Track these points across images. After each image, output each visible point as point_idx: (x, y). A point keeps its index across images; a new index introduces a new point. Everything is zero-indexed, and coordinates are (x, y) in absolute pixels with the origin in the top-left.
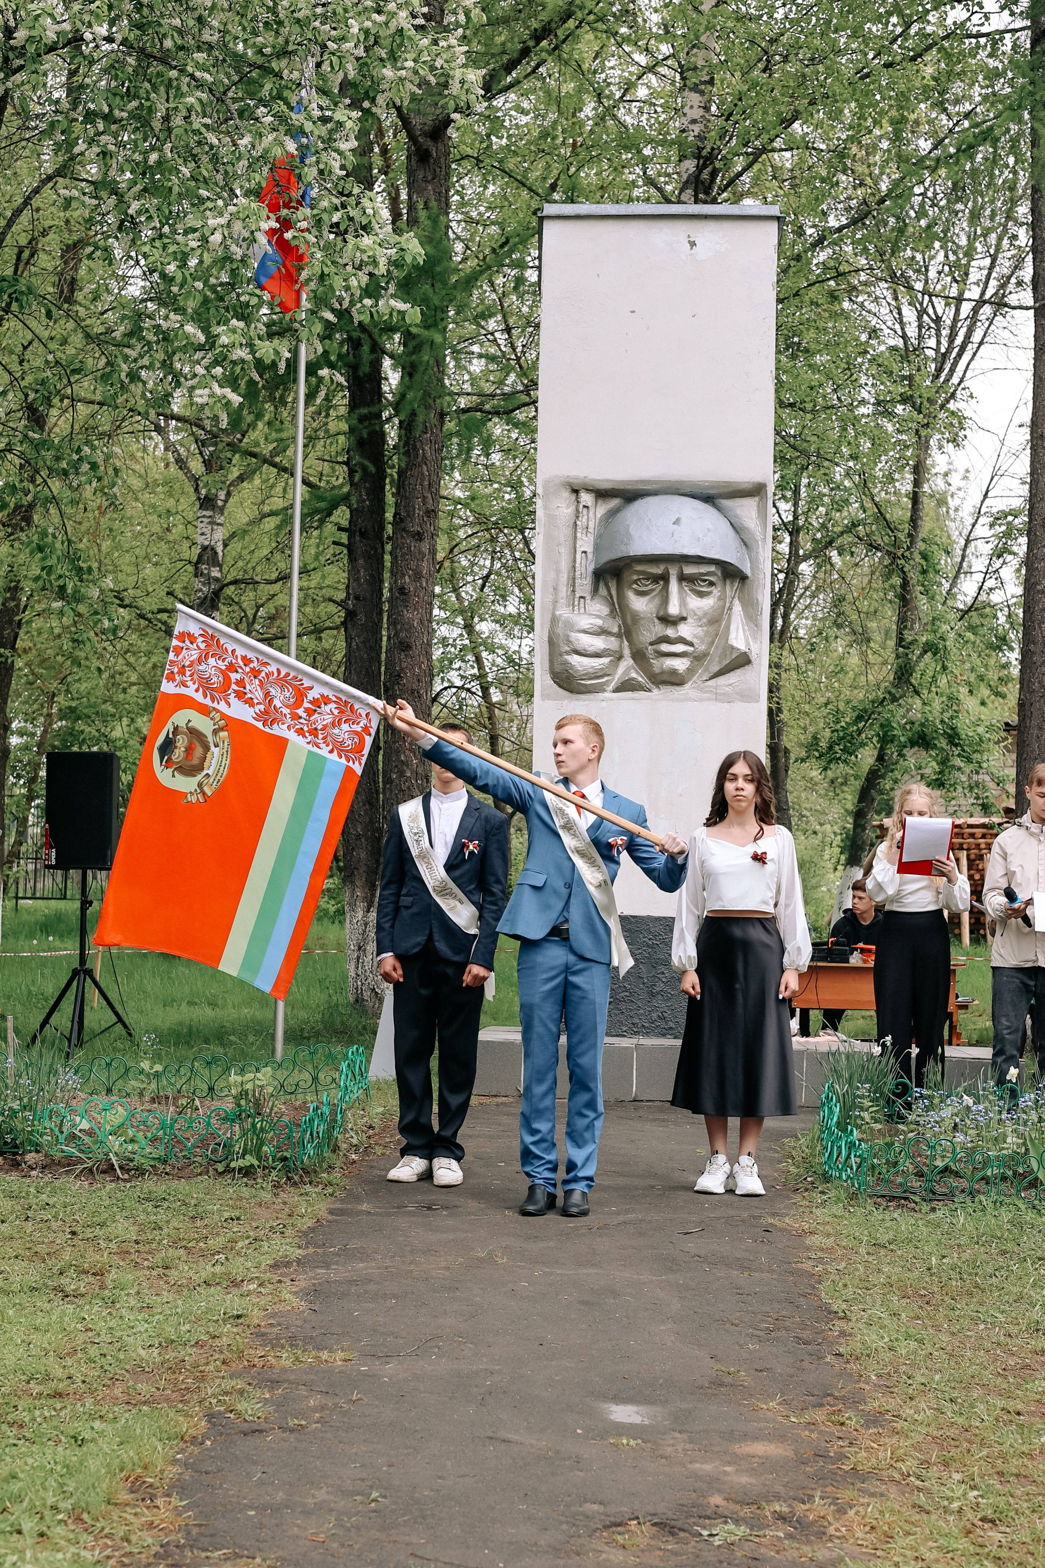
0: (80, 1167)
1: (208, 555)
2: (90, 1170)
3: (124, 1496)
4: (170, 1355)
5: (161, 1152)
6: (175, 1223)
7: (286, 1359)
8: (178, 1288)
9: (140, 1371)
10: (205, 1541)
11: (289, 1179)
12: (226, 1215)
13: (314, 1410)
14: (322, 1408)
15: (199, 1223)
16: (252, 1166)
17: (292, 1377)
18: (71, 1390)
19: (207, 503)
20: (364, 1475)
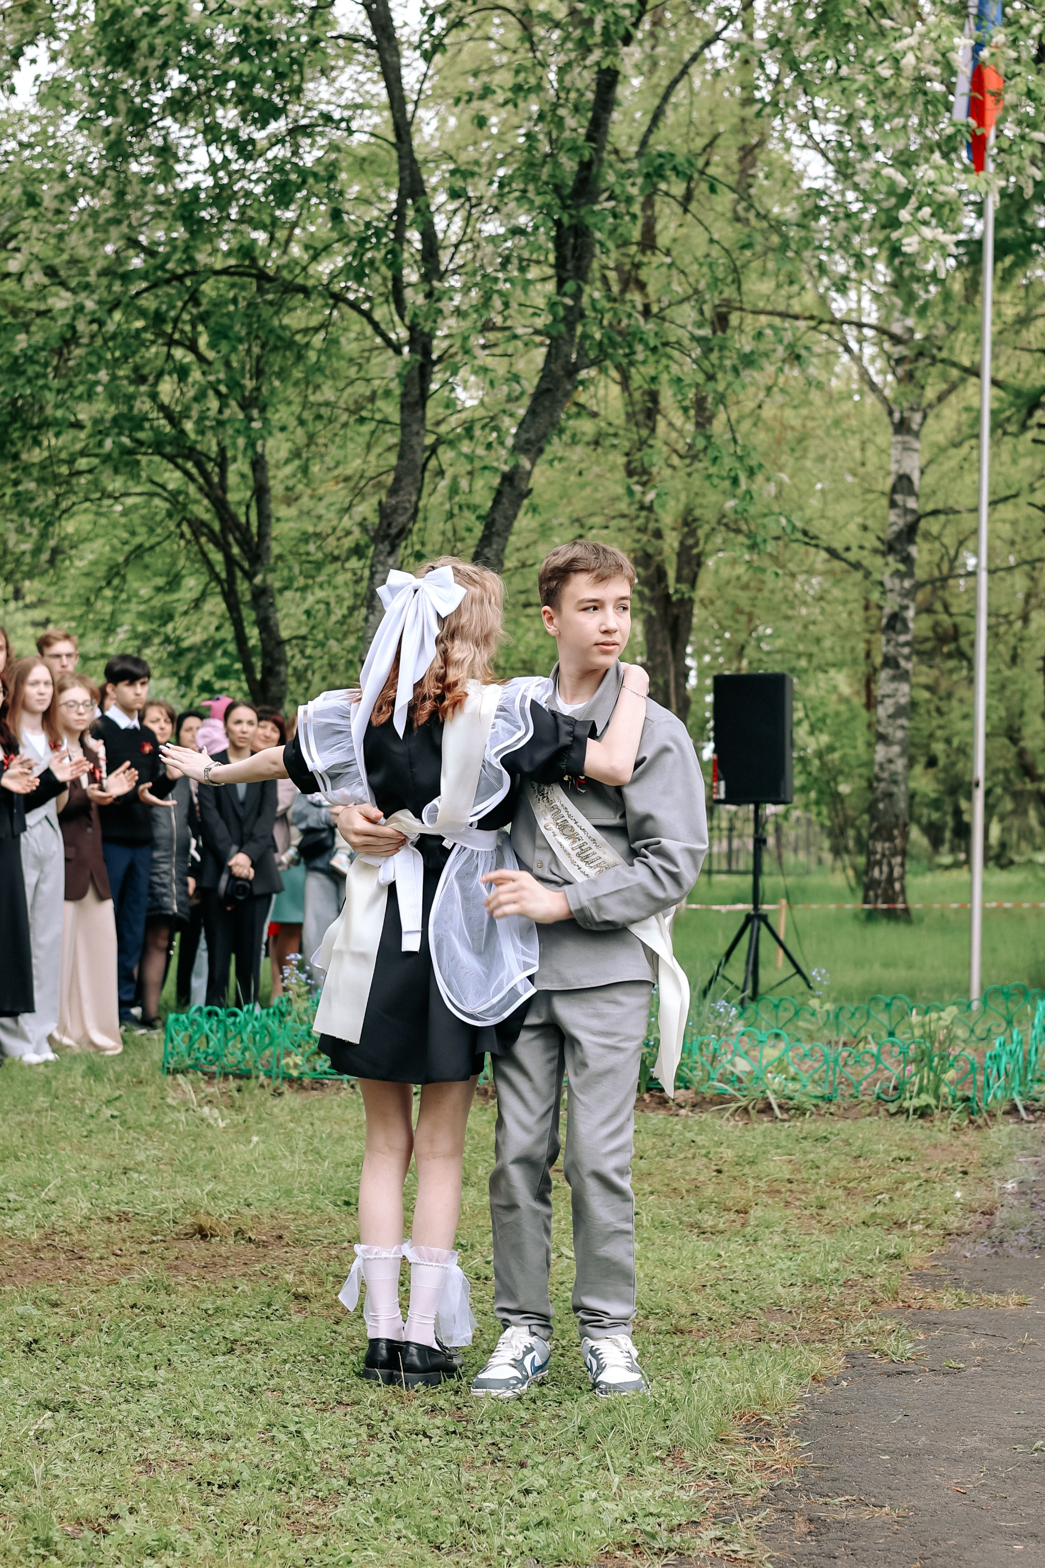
0: (734, 1106)
1: (903, 484)
2: (746, 1110)
3: (736, 1433)
4: (812, 1294)
5: (825, 1090)
6: (835, 1162)
7: (948, 1300)
8: (831, 1228)
9: (776, 1308)
10: (825, 1486)
11: (971, 1122)
12: (895, 1154)
13: (976, 1353)
14: (984, 1352)
15: (862, 1162)
16: (928, 1106)
17: (953, 1319)
18: (694, 1326)
19: (902, 427)
20: (1028, 1423)
